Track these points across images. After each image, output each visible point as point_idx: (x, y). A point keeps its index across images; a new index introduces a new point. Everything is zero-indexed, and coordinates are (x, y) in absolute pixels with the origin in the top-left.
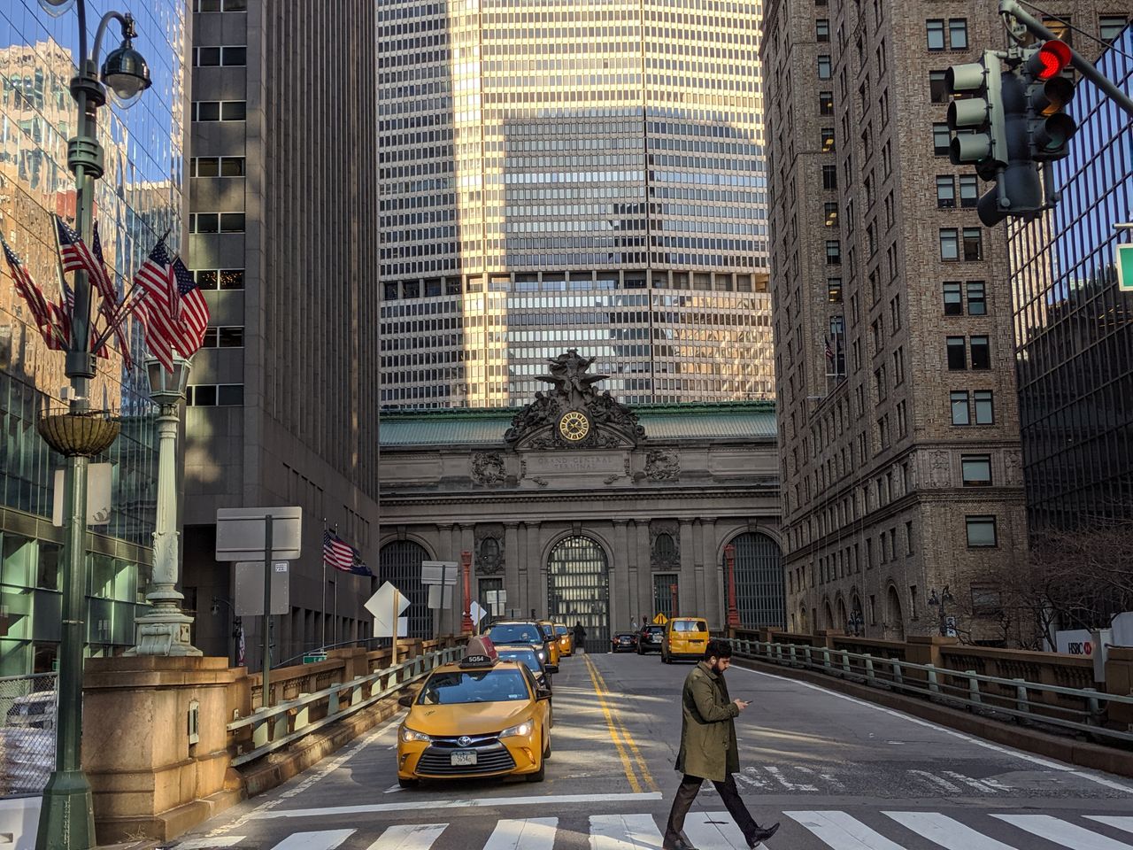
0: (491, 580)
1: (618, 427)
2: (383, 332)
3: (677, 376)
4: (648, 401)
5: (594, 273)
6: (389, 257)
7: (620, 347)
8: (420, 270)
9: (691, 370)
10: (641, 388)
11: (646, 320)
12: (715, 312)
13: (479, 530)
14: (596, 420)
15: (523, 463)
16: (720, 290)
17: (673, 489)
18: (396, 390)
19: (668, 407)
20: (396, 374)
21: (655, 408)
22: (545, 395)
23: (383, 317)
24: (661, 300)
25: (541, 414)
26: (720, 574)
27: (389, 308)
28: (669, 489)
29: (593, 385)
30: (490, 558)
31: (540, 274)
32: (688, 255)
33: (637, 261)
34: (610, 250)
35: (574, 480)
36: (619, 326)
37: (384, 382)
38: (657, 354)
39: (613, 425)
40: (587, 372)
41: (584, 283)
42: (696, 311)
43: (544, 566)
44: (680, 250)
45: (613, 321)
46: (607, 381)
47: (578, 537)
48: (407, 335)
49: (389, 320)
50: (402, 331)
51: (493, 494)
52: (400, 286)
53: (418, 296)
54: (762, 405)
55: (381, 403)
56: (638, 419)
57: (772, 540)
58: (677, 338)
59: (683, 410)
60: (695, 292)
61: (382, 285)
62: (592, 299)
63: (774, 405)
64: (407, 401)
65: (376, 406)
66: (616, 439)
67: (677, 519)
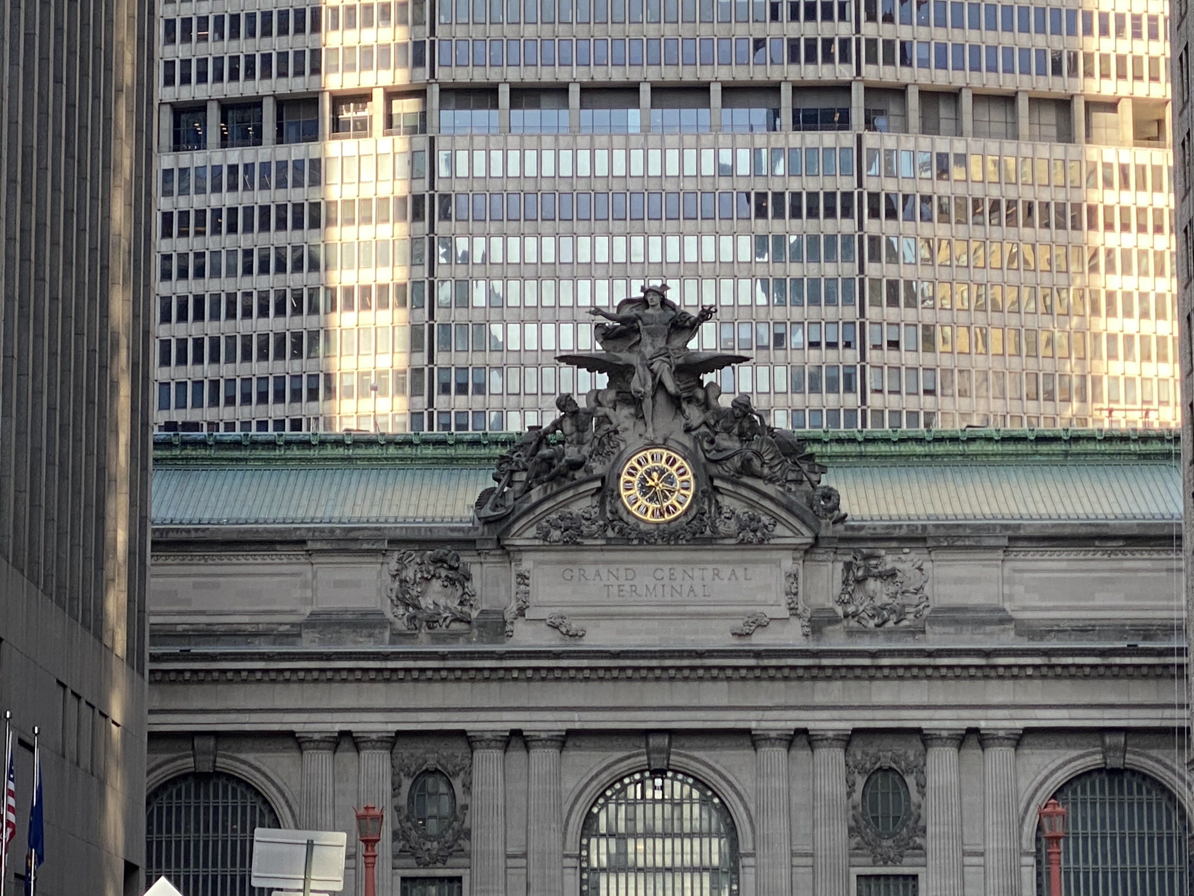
0: (433, 880)
1: (770, 489)
2: (167, 233)
3: (927, 359)
4: (850, 421)
5: (716, 90)
6: (186, 38)
7: (780, 283)
8: (266, 74)
9: (962, 342)
10: (832, 388)
11: (847, 213)
12: (1028, 194)
13: (404, 751)
14: (714, 470)
15: (523, 578)
16: (1042, 138)
17: (910, 653)
18: (198, 384)
19: (902, 441)
20: (199, 343)
21: (868, 441)
22: (582, 403)
23: (167, 193)
24: (889, 163)
25: (571, 453)
26: (1029, 876)
27: (184, 171)
28: (900, 653)
29: (707, 378)
30: (433, 826)
31: (574, 91)
32: (959, 48)
33: (828, 58)
34: (758, 31)
35: (655, 624)
36: (777, 226)
37: (165, 361)
38: (876, 303)
39: (759, 484)
40: (692, 345)
41: (689, 114)
42: (978, 192)
43: (572, 847)
44: (940, 35)
45: (761, 213)
46: (744, 370)
47: (661, 773)
48: (227, 241)
49: (183, 203)
50: (216, 230)
51: (443, 657)
52: (213, 115)
53: (258, 141)
54: (1145, 439)
55: (159, 417)
56: (823, 469)
57: (1163, 789)
58: (930, 261)
59: (939, 449)
60: (976, 145)
61: (167, 111)
62: (708, 155)
63: (1177, 439)
64: (226, 413)
65: (145, 425)
66: (765, 520)
67: (918, 731)
